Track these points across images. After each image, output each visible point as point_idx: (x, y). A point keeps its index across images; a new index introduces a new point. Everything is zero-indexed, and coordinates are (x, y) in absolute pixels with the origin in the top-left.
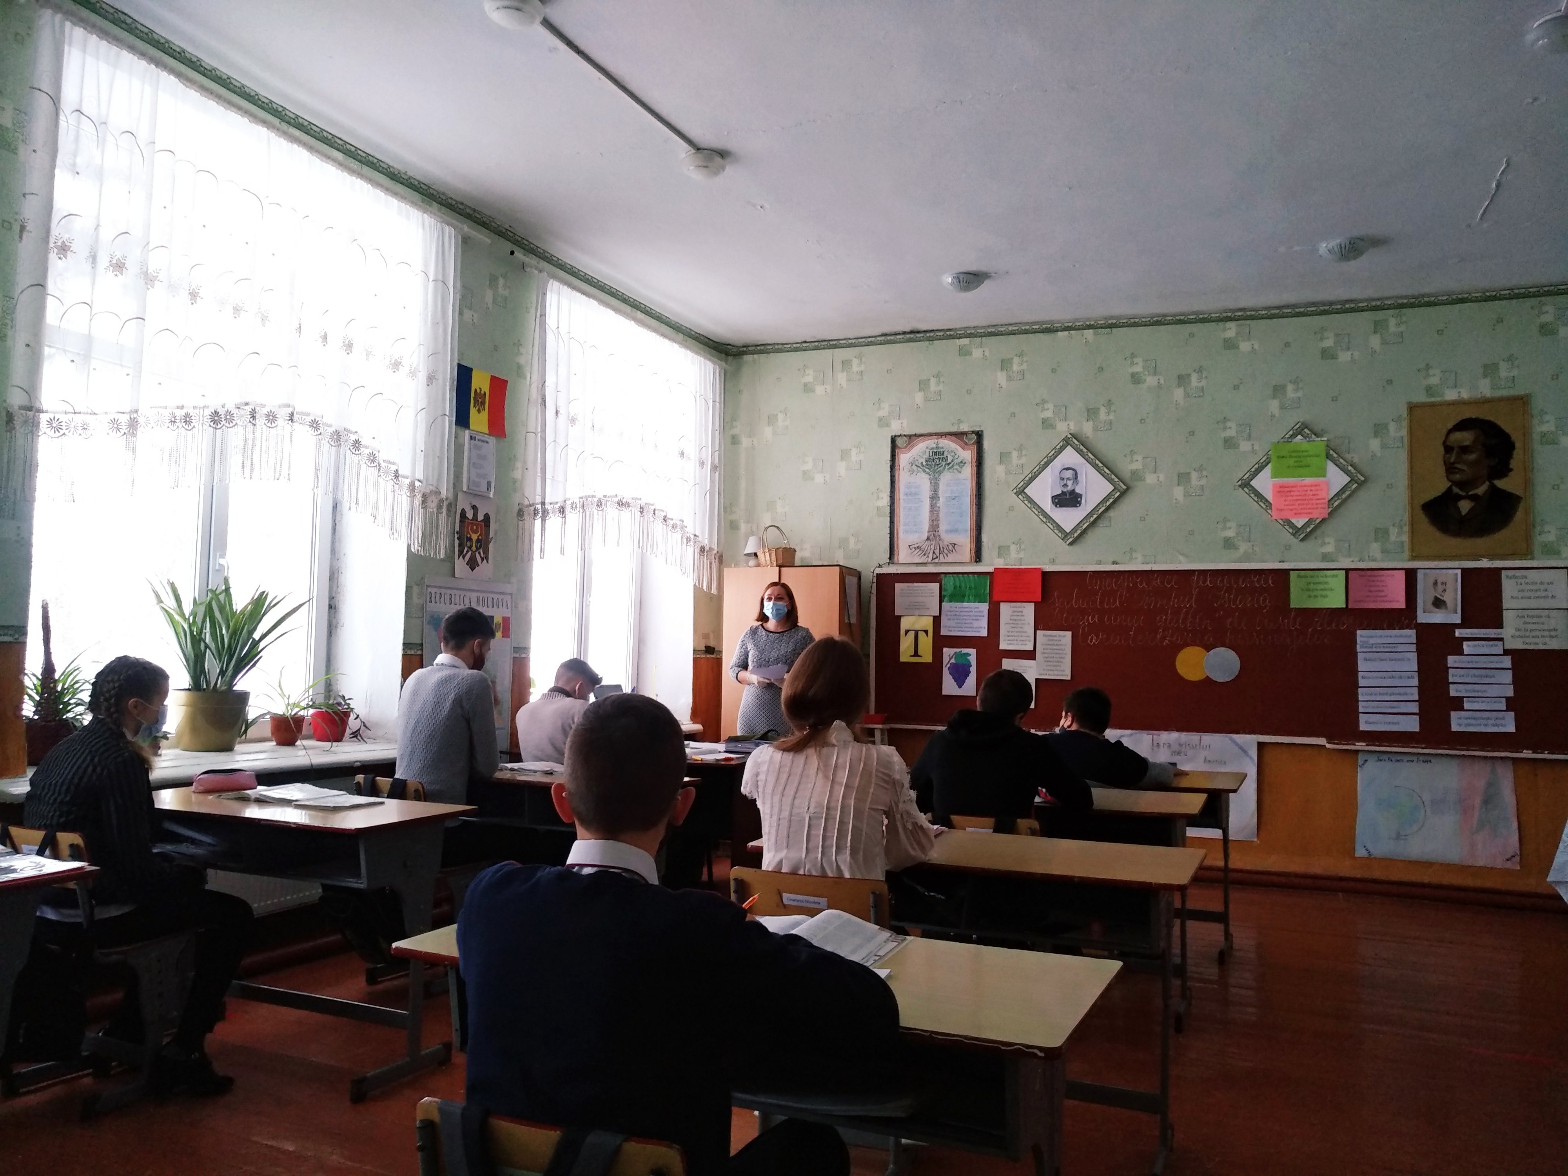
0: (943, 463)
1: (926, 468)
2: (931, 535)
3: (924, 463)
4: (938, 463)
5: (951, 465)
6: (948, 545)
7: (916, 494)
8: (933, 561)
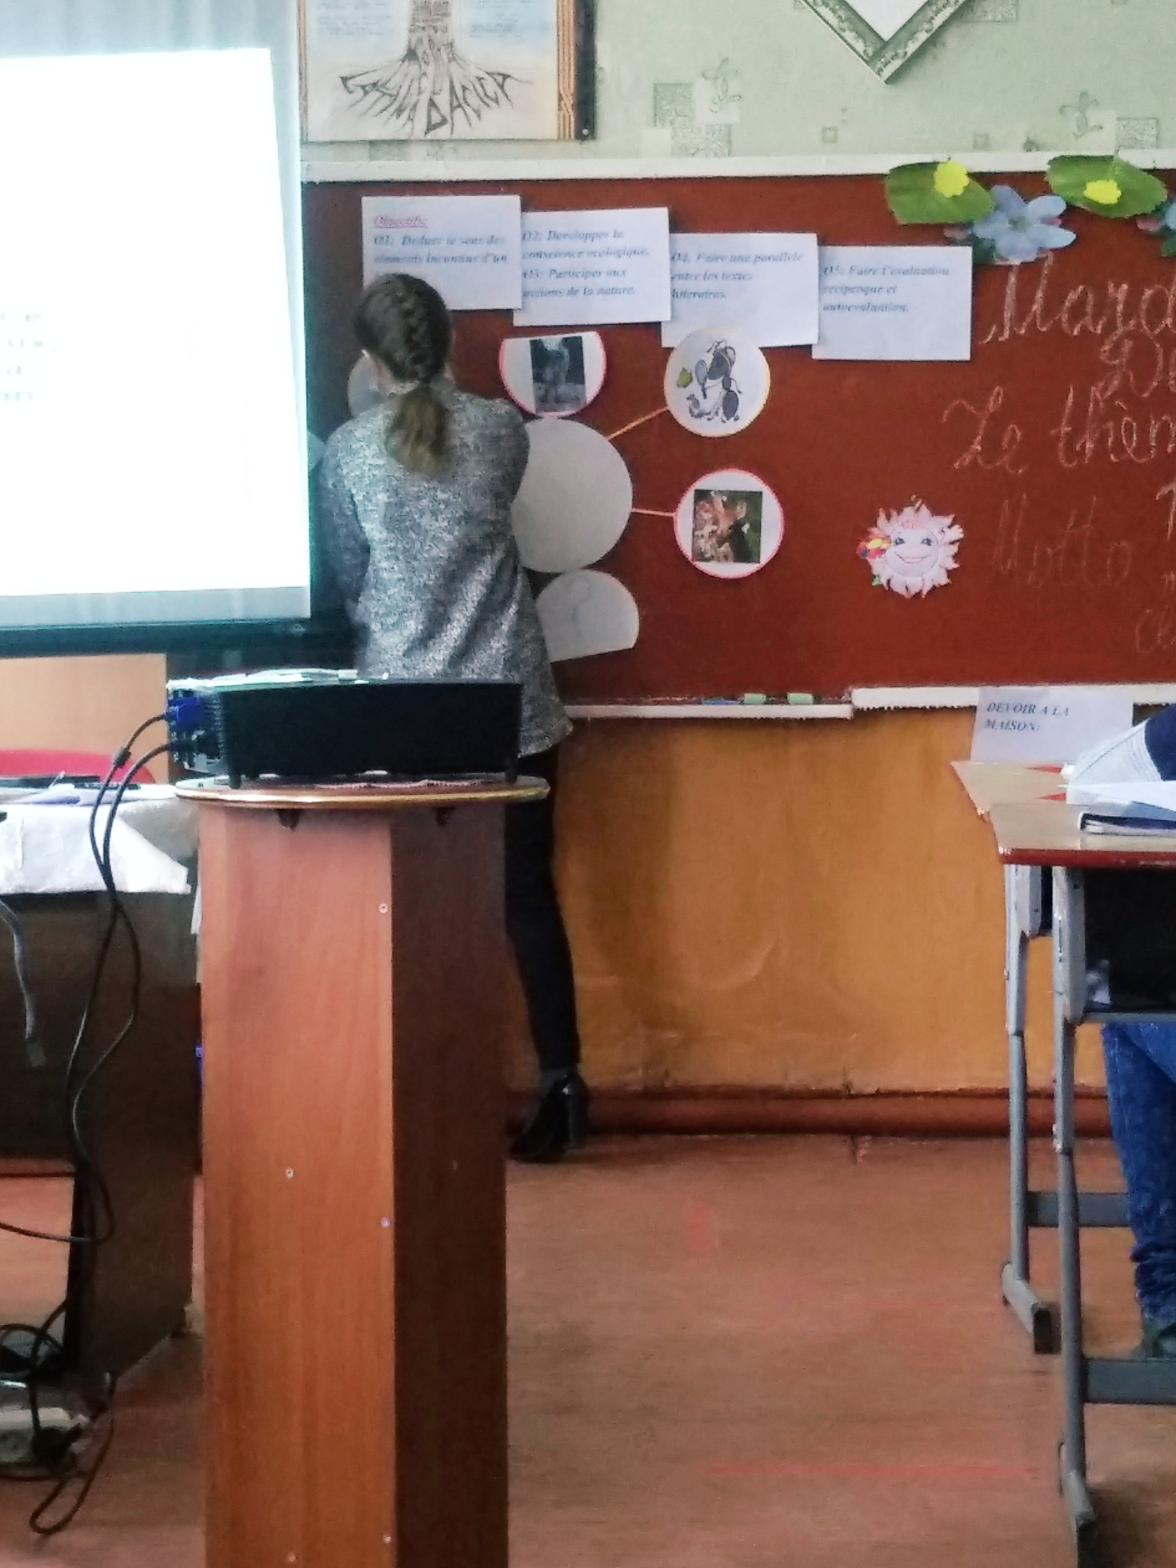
2: (420, 41)
6: (480, 79)
8: (429, 137)
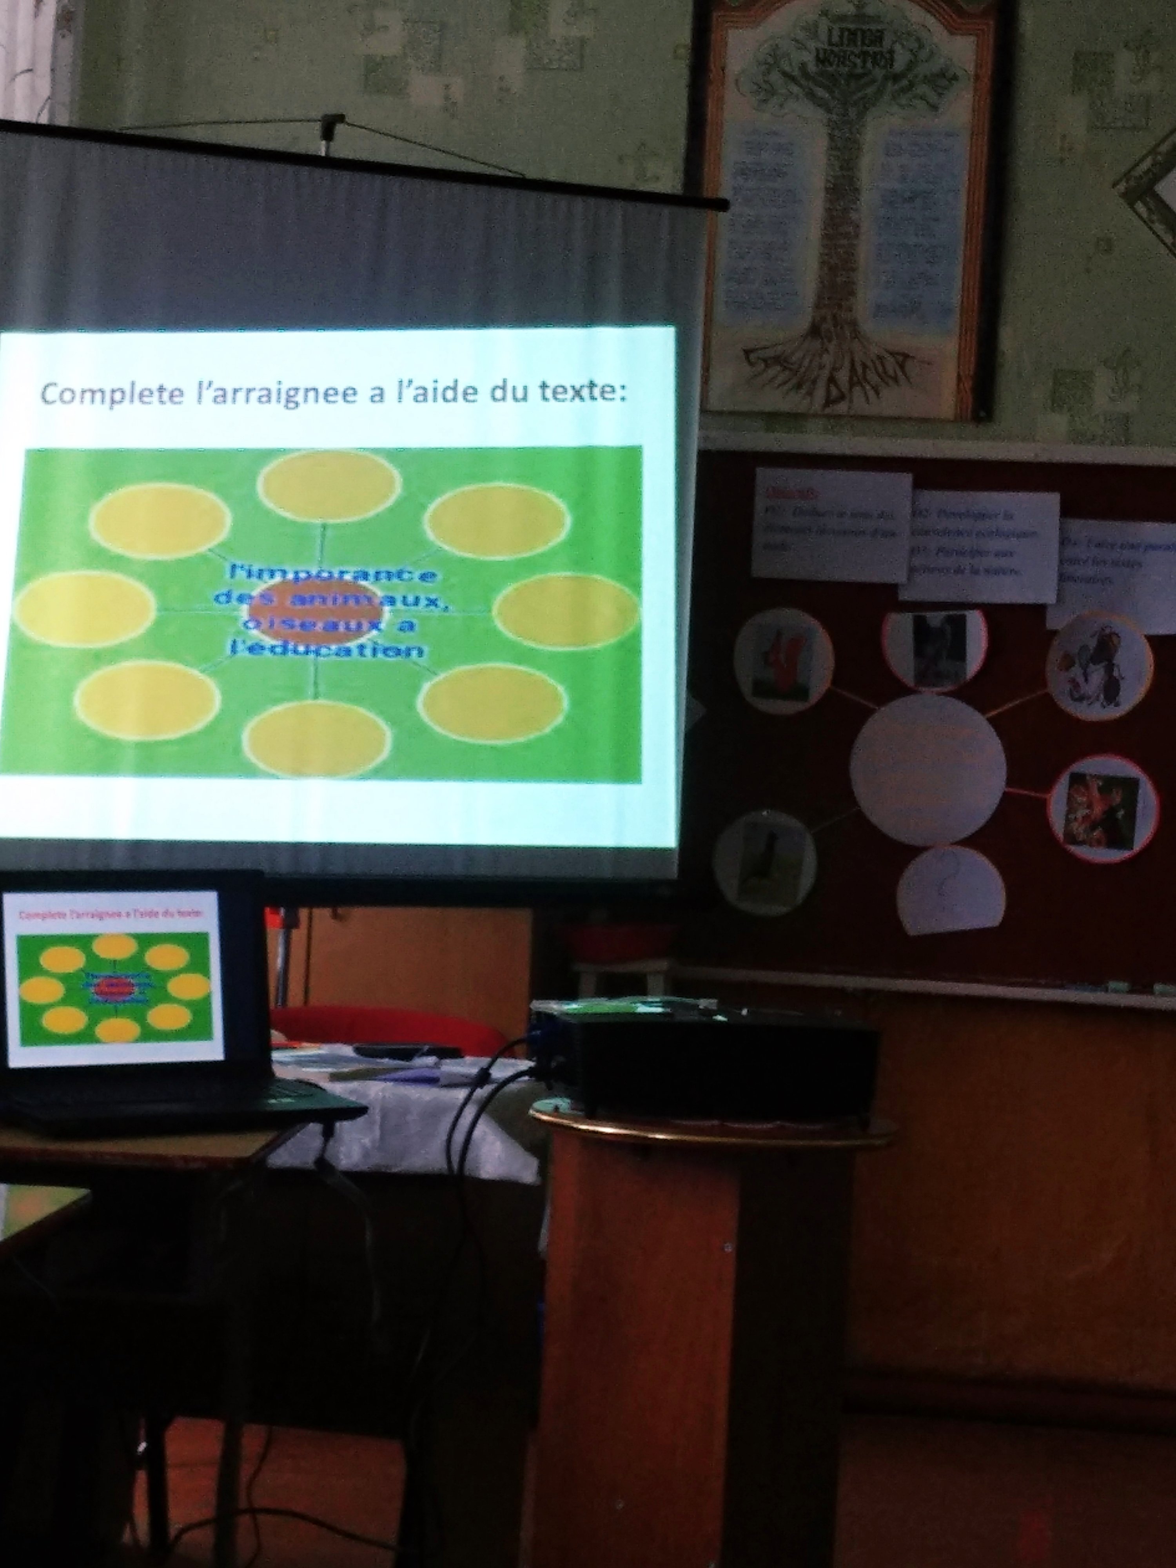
0: (879, 73)
1: (821, 85)
2: (824, 319)
3: (812, 68)
4: (859, 71)
5: (905, 82)
6: (881, 358)
7: (778, 173)
8: (828, 411)
